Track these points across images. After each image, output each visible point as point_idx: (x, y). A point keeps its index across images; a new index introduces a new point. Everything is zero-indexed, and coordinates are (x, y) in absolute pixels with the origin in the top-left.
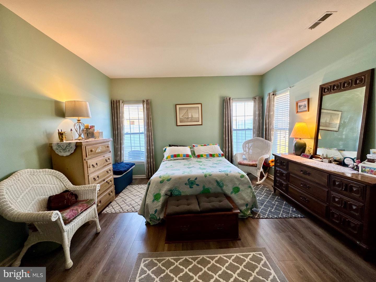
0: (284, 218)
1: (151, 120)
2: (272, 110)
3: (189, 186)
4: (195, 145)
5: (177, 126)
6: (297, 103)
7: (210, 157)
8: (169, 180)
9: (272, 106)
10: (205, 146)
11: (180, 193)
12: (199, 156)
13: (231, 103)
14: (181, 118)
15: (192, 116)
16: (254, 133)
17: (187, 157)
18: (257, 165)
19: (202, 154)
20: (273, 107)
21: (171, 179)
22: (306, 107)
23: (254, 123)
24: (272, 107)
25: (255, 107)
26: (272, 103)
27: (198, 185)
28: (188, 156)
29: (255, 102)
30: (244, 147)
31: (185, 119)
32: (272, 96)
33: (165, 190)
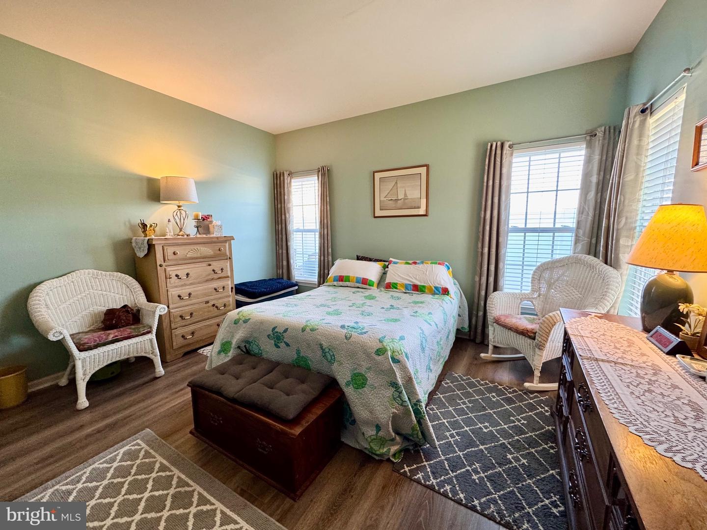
3: (273, 342)
4: (394, 260)
5: (375, 217)
8: (245, 321)
10: (413, 266)
11: (260, 352)
12: (388, 286)
15: (405, 195)
17: (362, 284)
18: (535, 334)
20: (638, 154)
21: (249, 319)
26: (635, 142)
27: (288, 345)
29: (590, 145)
30: (537, 277)
32: (638, 119)
33: (239, 337)
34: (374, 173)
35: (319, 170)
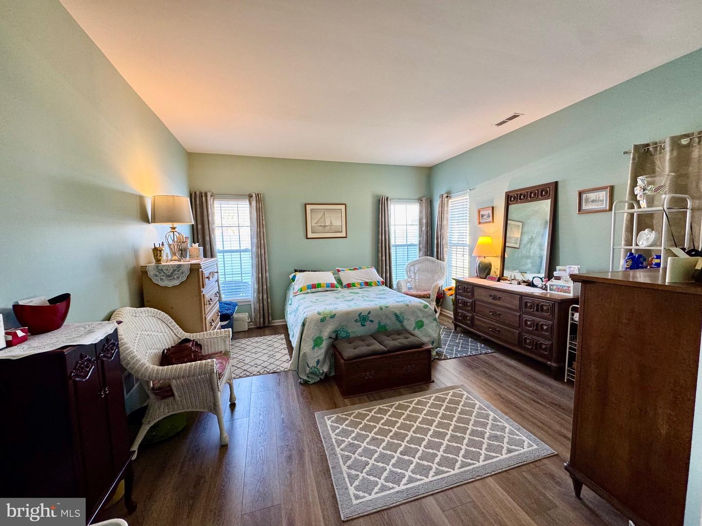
0: (474, 355)
1: (264, 229)
2: (445, 218)
3: (360, 324)
4: (340, 269)
5: (307, 238)
6: (479, 212)
7: (365, 286)
8: (333, 317)
9: (445, 212)
10: (356, 271)
11: (348, 334)
13: (389, 205)
14: (315, 227)
15: (331, 223)
16: (420, 250)
17: (331, 287)
18: (430, 295)
19: (353, 282)
20: (447, 214)
21: (335, 315)
22: (490, 217)
23: (420, 236)
24: (445, 215)
25: (421, 212)
26: (446, 208)
27: (372, 321)
29: (421, 205)
30: (408, 271)
31: (321, 227)
32: (446, 199)
33: (329, 330)
34: (306, 205)
35: (250, 196)
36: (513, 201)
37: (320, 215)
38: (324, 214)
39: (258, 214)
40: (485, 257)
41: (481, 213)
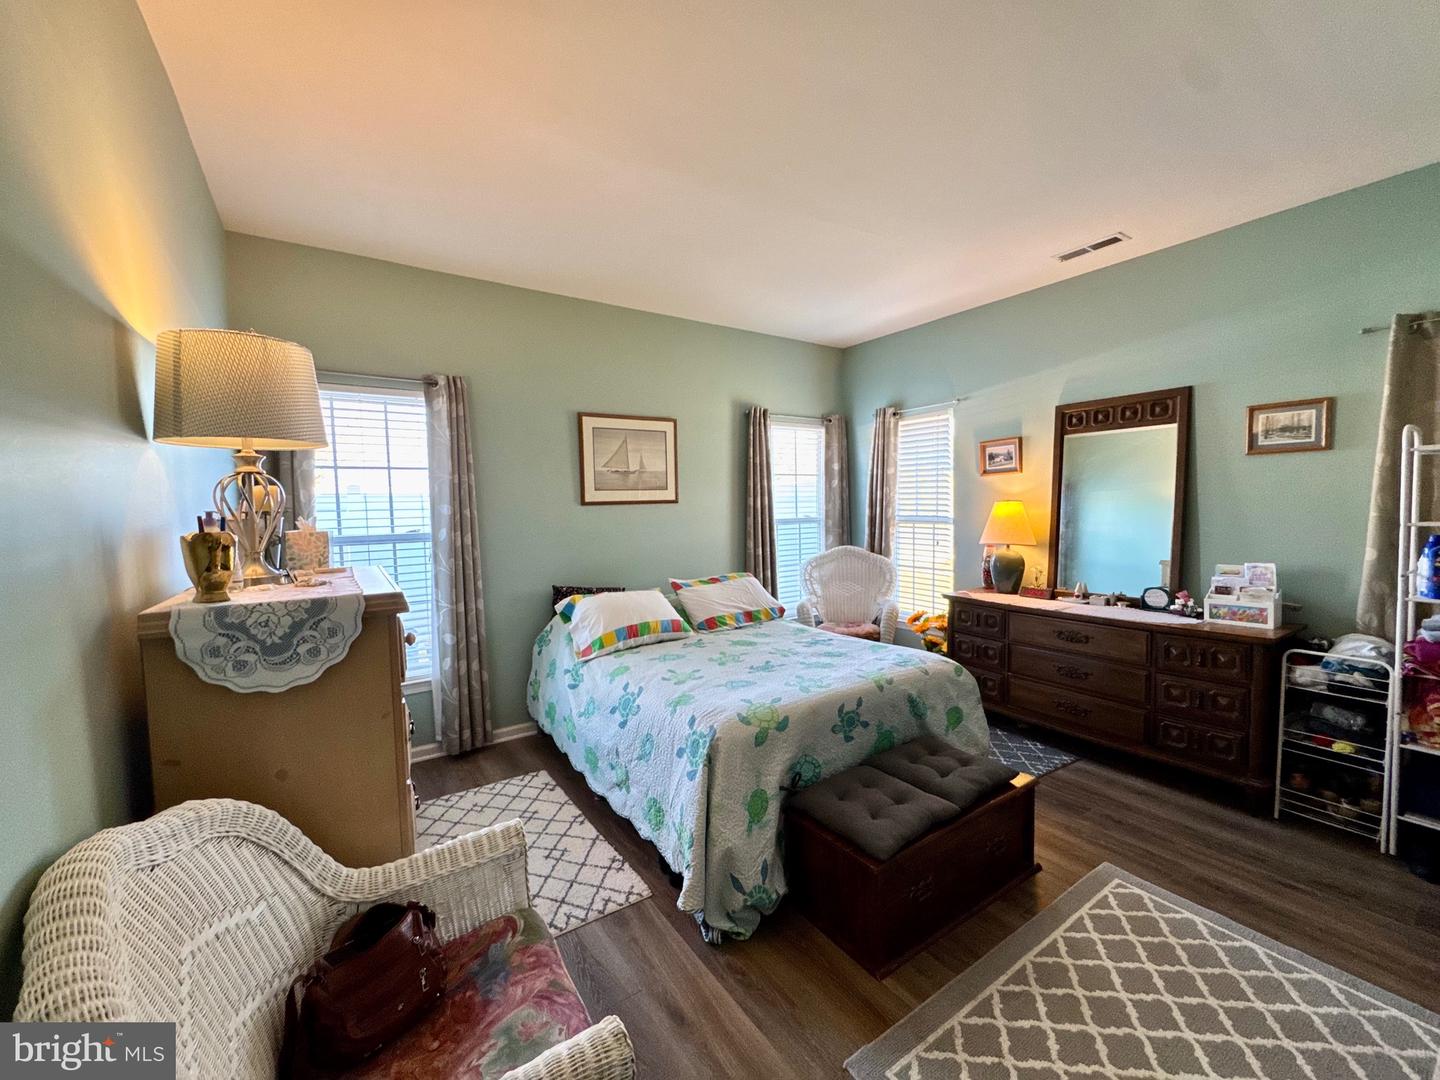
1: (473, 474)
2: (891, 461)
3: (841, 735)
4: (679, 581)
5: (583, 503)
6: (983, 449)
7: (747, 621)
8: (782, 726)
9: (892, 447)
10: (718, 585)
12: (711, 624)
13: (768, 427)
15: (642, 465)
16: (828, 532)
17: (674, 631)
19: (720, 614)
20: (897, 451)
21: (786, 719)
22: (1012, 458)
23: (827, 501)
24: (892, 454)
25: (828, 446)
26: (892, 439)
27: (866, 725)
28: (675, 627)
29: (828, 430)
32: (893, 420)
34: (580, 416)
35: (430, 383)
36: (1075, 425)
37: (615, 445)
38: (625, 441)
39: (455, 433)
40: (1008, 546)
41: (989, 450)
